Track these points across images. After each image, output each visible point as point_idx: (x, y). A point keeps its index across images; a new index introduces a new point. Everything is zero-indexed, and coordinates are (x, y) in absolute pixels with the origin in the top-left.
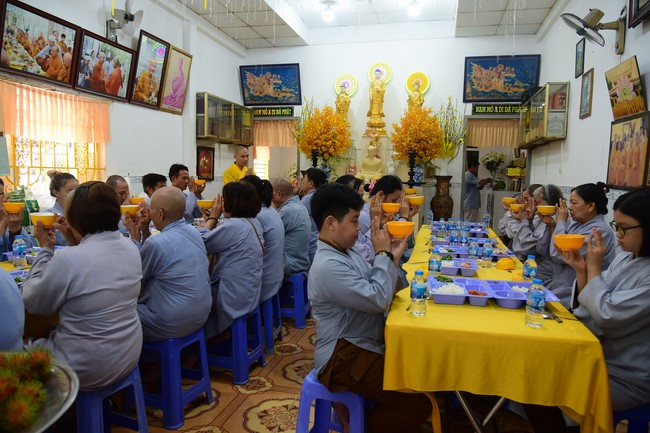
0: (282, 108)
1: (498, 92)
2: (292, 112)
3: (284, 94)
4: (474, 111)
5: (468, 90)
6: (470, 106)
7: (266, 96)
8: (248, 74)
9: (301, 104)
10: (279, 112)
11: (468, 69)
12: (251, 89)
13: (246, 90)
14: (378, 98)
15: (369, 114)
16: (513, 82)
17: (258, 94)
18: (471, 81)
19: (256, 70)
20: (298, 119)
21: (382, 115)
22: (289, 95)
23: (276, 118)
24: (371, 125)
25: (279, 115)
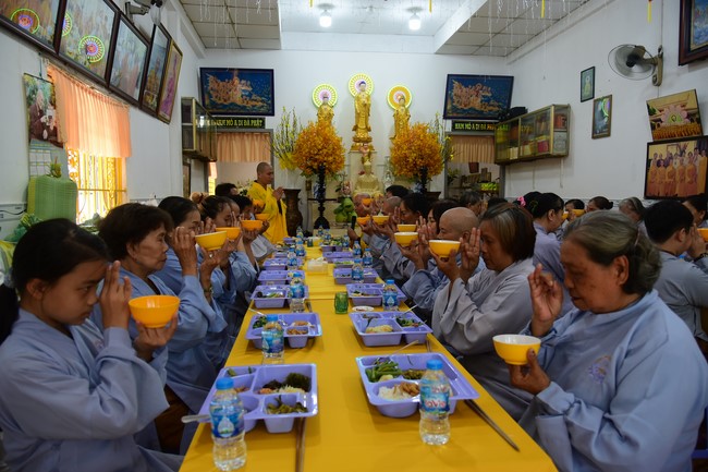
0: (250, 119)
1: (475, 110)
2: (263, 124)
3: (254, 103)
4: (453, 127)
5: (449, 107)
6: (449, 122)
7: (232, 104)
8: (211, 78)
9: (273, 114)
10: (247, 123)
11: (449, 87)
12: (214, 95)
13: (206, 96)
14: (364, 111)
15: (356, 128)
16: (488, 101)
17: (222, 101)
18: (452, 98)
19: (223, 74)
20: (270, 132)
21: (369, 130)
22: (260, 104)
23: (243, 130)
24: (356, 140)
25: (247, 127)
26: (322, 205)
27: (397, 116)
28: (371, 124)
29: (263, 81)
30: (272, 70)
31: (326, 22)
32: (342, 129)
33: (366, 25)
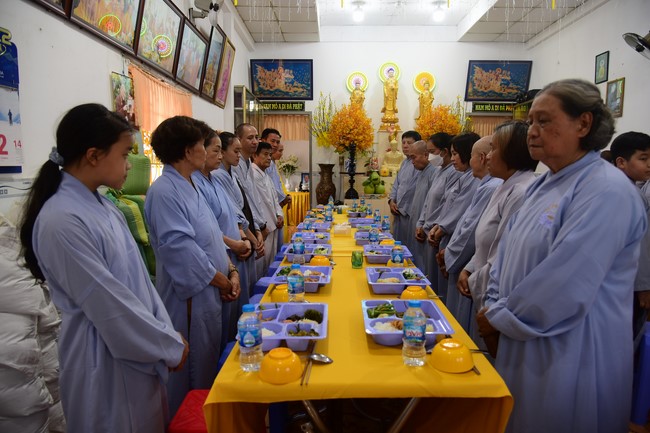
0: (292, 103)
1: (495, 93)
2: (303, 107)
3: (296, 89)
4: (474, 108)
5: (470, 90)
6: (470, 104)
7: (276, 90)
8: (259, 68)
9: (312, 99)
10: (289, 107)
11: (471, 71)
12: (262, 83)
13: (255, 84)
14: (392, 95)
15: (384, 110)
16: (508, 84)
17: (269, 88)
18: (473, 82)
19: (270, 65)
20: (309, 115)
21: (396, 111)
22: (301, 90)
23: (286, 113)
24: (385, 121)
25: (289, 110)
26: (352, 178)
27: (422, 100)
28: (397, 106)
29: (303, 69)
30: (311, 61)
31: (358, 16)
32: (372, 111)
33: (395, 18)
